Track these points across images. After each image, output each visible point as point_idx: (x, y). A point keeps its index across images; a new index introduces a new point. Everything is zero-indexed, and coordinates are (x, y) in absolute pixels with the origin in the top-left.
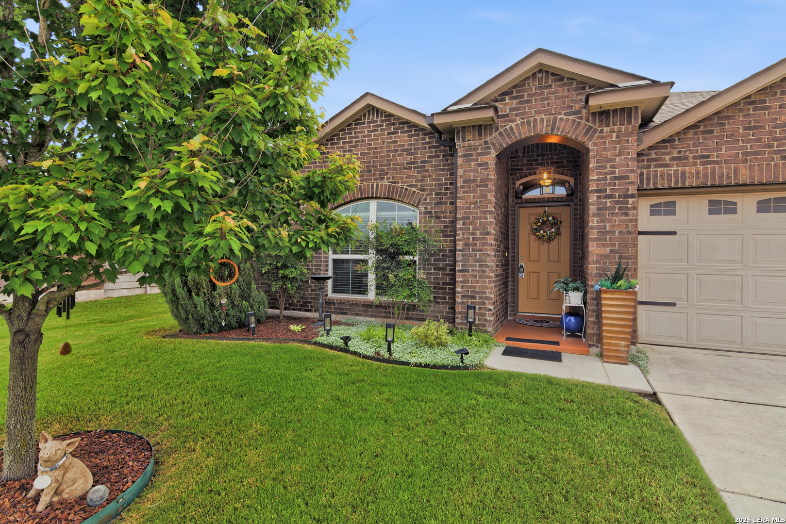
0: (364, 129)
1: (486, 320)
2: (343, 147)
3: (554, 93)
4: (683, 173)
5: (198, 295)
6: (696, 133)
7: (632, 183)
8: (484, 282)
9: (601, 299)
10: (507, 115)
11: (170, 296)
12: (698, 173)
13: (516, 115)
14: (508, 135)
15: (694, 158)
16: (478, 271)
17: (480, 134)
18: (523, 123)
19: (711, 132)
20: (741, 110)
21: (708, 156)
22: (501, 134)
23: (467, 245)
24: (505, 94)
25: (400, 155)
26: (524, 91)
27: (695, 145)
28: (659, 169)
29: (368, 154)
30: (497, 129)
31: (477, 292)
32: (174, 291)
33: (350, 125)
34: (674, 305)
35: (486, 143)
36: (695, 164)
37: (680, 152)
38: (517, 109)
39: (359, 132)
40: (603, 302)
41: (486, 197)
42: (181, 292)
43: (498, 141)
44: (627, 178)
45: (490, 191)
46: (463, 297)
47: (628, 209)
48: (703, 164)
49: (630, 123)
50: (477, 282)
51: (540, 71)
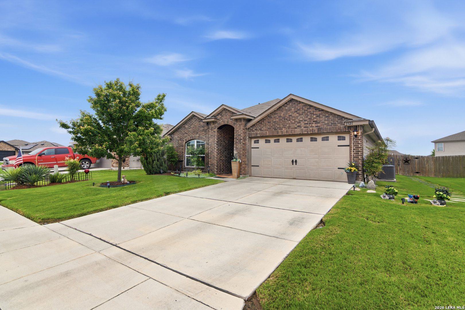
0: (193, 120)
1: (215, 171)
2: (188, 125)
3: (228, 114)
4: (257, 133)
5: (150, 165)
6: (259, 123)
7: (241, 136)
8: (214, 161)
9: (231, 164)
10: (219, 119)
11: (144, 165)
12: (259, 133)
13: (221, 119)
14: (219, 124)
15: (259, 129)
16: (213, 158)
17: (214, 124)
18: (222, 121)
19: (262, 123)
20: (267, 118)
21: (261, 129)
22: (218, 124)
23: (211, 151)
24: (218, 114)
25: (201, 128)
26: (222, 113)
27: (259, 126)
28: (252, 132)
29: (194, 127)
30: (217, 123)
31: (213, 164)
32: (144, 164)
33: (190, 119)
34: (259, 166)
35: (215, 126)
36: (259, 131)
37: (256, 128)
38: (221, 118)
39: (192, 121)
40: (232, 164)
41: (215, 139)
42: (146, 164)
43: (217, 125)
44: (241, 135)
45: (215, 138)
46: (210, 165)
47: (241, 142)
48: (261, 131)
49: (241, 122)
50: (213, 161)
51: (224, 109)
